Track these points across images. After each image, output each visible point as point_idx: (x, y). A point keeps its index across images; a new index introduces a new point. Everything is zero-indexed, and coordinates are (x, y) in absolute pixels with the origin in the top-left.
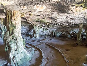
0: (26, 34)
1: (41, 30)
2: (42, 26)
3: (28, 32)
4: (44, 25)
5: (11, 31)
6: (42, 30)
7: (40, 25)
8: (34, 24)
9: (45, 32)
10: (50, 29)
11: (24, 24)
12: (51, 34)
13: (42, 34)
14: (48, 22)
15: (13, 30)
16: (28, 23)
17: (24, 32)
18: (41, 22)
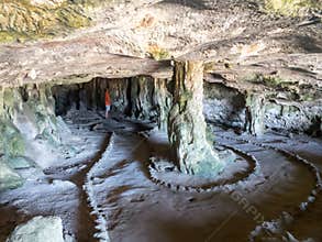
0: (224, 124)
1: (275, 110)
2: (273, 96)
3: (228, 119)
4: (280, 95)
5: (183, 104)
6: (278, 112)
7: (267, 93)
8: (246, 92)
9: (291, 119)
10: (307, 109)
11: (217, 92)
12: (311, 126)
13: (279, 126)
14: (291, 83)
15: (186, 102)
16: (230, 89)
17: (217, 117)
18: (269, 84)
